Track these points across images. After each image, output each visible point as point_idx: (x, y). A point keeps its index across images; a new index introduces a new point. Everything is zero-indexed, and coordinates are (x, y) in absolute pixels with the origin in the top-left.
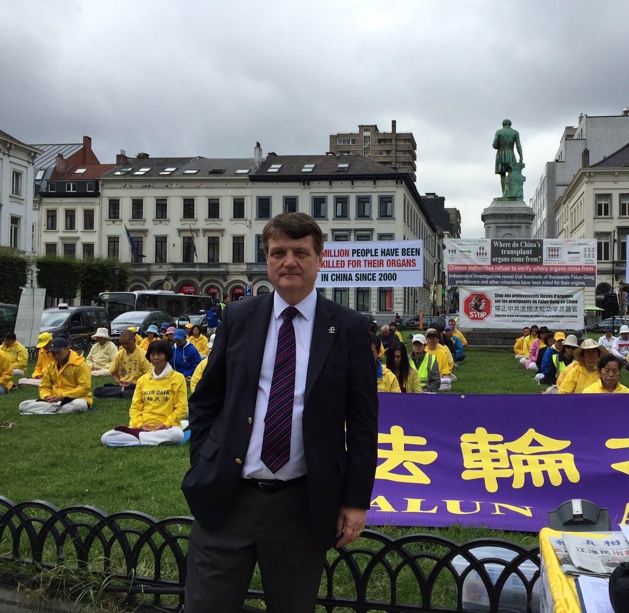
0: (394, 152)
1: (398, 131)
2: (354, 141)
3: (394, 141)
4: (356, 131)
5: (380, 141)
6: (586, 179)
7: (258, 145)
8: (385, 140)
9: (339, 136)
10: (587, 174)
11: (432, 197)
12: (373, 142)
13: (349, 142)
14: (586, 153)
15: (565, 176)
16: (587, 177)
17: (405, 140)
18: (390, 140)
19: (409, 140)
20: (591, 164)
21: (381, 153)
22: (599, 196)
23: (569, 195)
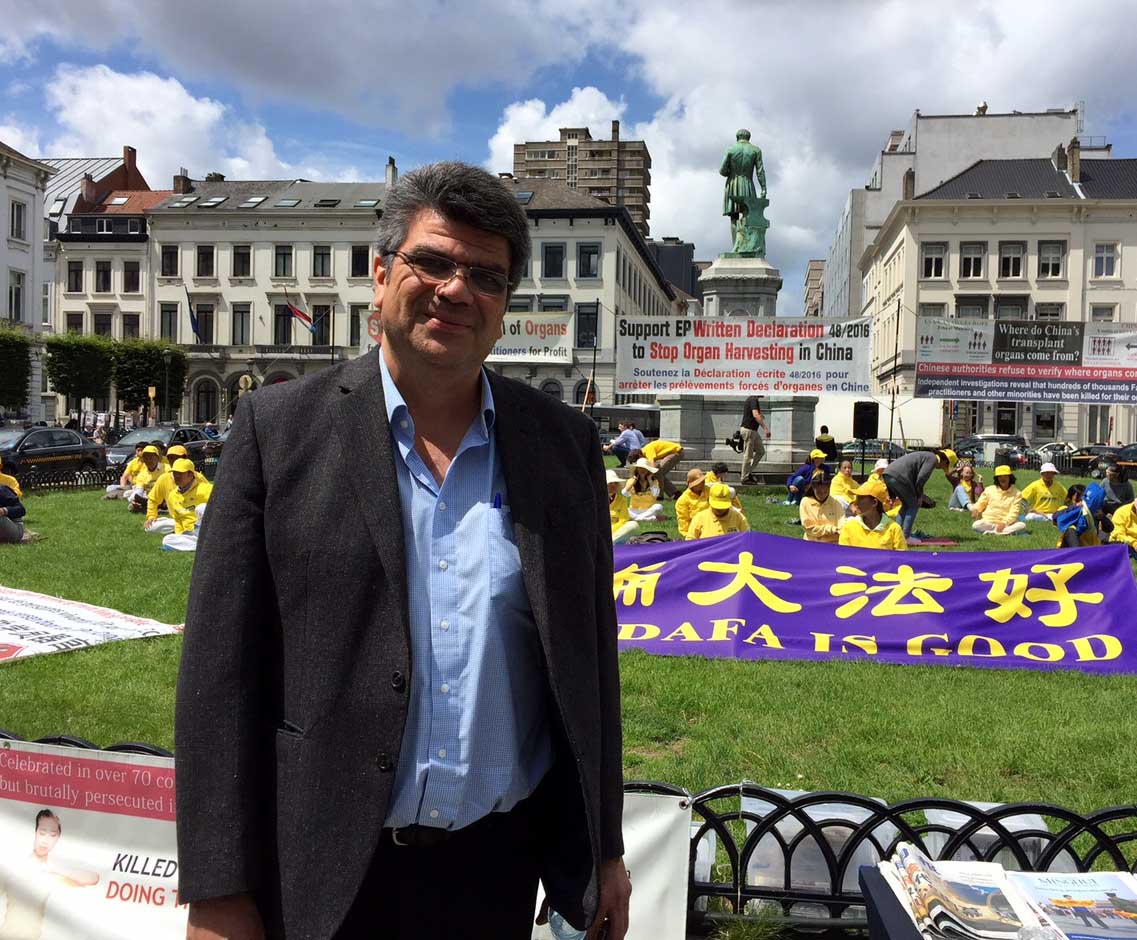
1: (622, 138)
2: (551, 154)
3: (614, 154)
5: (593, 154)
8: (600, 153)
9: (528, 145)
12: (581, 156)
13: (543, 155)
14: (910, 176)
15: (881, 211)
17: (632, 152)
18: (610, 152)
19: (639, 152)
20: (918, 193)
21: (593, 172)
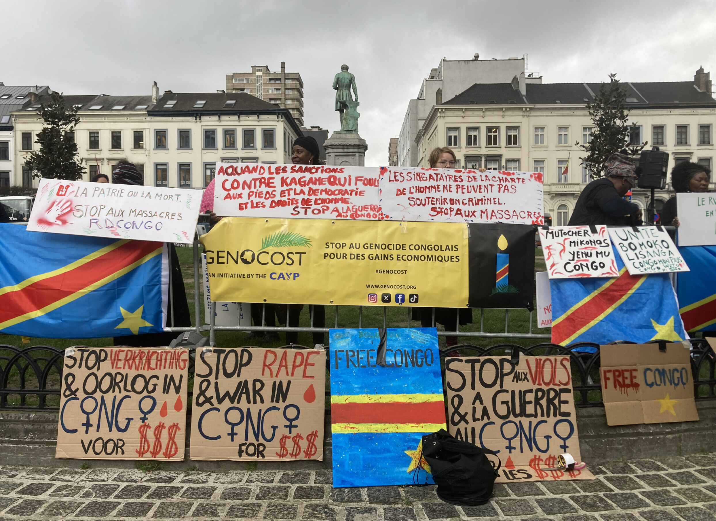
0: (283, 90)
1: (287, 71)
2: (248, 80)
3: (283, 80)
4: (250, 71)
5: (271, 80)
6: (439, 115)
7: (156, 84)
8: (274, 79)
9: (234, 76)
10: (440, 110)
11: (316, 130)
12: (264, 81)
13: (243, 80)
14: (439, 93)
15: (425, 112)
16: (440, 112)
17: (293, 79)
18: (279, 79)
19: (296, 79)
20: (444, 101)
22: (450, 129)
23: (427, 127)
